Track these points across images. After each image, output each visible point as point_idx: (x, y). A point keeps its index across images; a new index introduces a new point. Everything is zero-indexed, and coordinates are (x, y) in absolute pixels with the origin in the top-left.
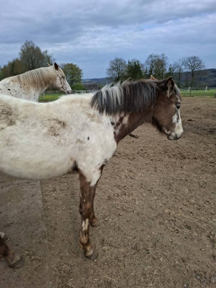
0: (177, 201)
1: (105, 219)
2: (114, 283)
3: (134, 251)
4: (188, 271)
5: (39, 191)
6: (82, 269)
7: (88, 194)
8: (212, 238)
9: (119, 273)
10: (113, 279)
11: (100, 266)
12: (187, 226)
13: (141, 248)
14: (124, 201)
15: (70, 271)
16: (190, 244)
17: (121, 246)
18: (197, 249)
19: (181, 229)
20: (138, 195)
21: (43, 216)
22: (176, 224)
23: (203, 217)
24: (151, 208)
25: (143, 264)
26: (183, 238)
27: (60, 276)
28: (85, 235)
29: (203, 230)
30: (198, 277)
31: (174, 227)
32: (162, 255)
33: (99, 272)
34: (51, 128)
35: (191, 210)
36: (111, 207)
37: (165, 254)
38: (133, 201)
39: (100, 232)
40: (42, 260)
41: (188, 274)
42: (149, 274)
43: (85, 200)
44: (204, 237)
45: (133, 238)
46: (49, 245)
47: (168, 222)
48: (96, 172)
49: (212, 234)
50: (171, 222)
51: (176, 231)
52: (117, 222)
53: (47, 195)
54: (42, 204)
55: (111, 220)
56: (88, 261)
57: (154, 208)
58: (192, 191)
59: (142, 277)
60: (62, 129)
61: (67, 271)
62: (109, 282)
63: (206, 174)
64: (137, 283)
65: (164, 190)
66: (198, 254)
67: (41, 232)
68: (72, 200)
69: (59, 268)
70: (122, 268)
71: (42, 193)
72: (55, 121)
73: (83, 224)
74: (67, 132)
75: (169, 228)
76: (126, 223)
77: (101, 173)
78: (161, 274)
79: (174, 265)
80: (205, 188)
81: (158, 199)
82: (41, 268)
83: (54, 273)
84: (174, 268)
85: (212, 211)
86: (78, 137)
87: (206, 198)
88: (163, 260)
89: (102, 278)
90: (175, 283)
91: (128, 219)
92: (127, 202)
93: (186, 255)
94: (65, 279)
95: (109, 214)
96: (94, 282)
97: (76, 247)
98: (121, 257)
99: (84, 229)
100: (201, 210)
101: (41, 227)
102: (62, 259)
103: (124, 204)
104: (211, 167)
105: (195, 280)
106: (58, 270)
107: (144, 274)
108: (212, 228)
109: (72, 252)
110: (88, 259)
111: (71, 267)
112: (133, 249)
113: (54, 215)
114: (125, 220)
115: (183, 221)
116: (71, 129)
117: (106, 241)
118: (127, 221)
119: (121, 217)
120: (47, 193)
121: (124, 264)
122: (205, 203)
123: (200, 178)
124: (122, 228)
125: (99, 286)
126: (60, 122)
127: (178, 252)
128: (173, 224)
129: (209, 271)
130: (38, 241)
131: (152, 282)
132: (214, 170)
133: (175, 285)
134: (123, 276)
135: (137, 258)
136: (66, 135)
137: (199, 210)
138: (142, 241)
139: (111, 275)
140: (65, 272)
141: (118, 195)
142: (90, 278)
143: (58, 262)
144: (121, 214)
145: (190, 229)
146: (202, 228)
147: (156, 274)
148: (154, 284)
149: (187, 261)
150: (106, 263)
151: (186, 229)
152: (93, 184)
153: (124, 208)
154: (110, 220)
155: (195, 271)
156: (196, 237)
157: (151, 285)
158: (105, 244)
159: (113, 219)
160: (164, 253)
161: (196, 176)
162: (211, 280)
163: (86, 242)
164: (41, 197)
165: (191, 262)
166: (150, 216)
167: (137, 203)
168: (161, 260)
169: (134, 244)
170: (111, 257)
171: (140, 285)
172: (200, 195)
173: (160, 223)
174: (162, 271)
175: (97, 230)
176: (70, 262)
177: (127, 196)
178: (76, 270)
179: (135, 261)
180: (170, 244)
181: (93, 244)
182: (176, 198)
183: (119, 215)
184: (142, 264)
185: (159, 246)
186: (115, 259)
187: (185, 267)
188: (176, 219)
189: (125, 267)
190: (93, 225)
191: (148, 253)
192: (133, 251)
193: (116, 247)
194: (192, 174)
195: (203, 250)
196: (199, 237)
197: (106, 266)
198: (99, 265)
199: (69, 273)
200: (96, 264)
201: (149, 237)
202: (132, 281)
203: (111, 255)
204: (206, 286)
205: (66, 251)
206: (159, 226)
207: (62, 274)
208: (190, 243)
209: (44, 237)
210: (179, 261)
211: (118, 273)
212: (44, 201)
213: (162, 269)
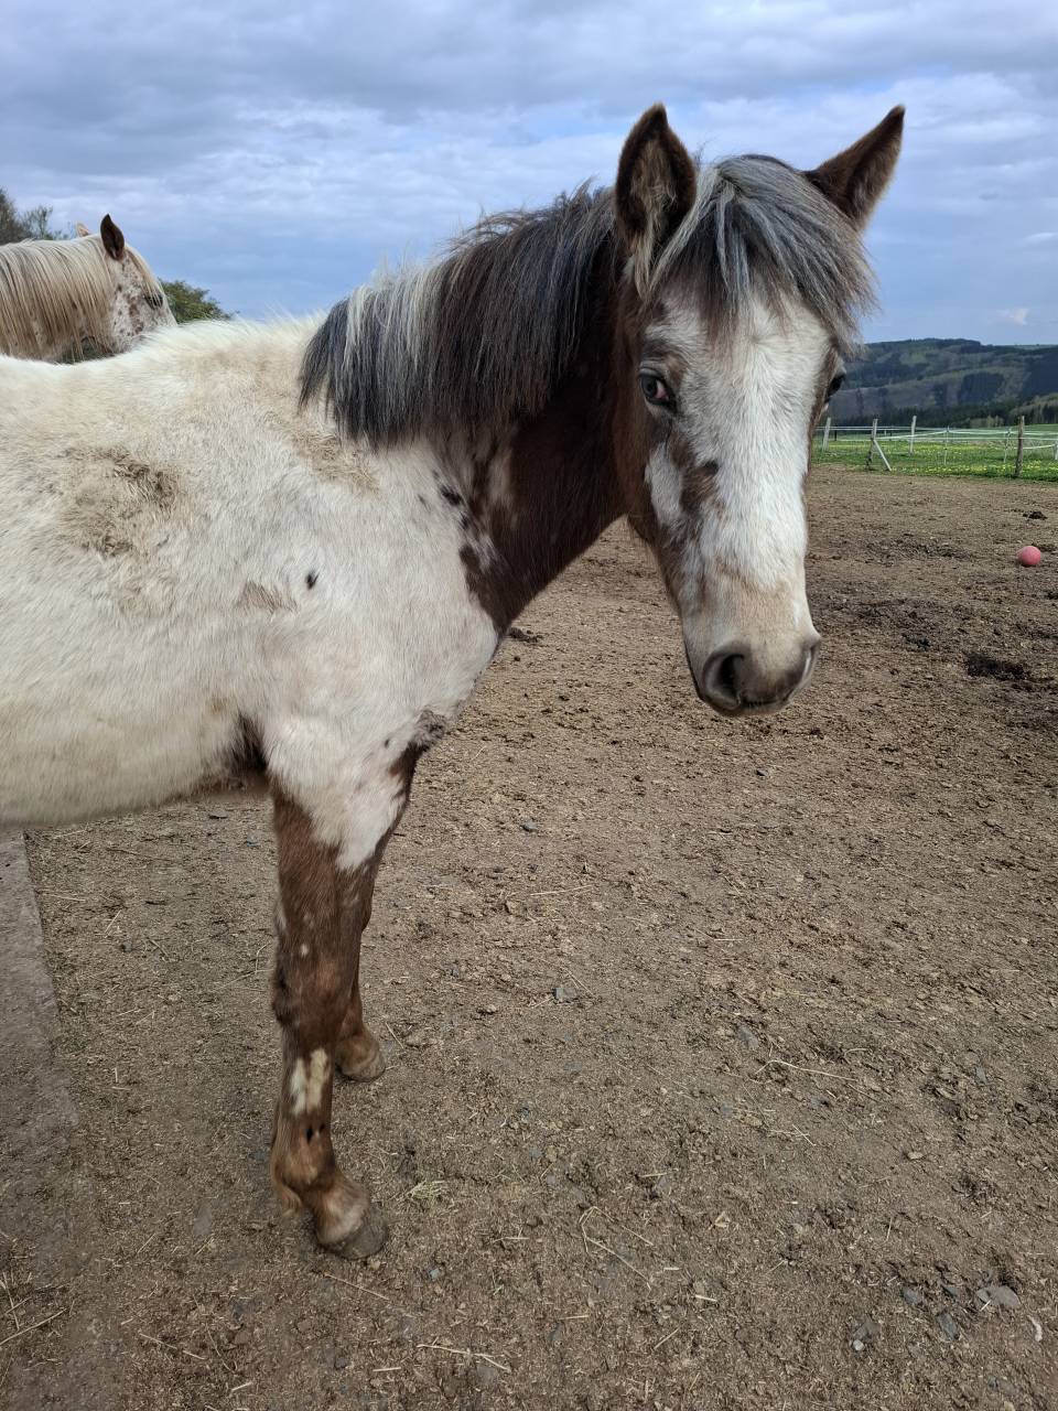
0: (759, 927)
1: (410, 1040)
2: (489, 1376)
3: (577, 1195)
4: (858, 1267)
5: (24, 911)
6: (303, 1318)
7: (325, 912)
8: (948, 1096)
9: (511, 1316)
10: (484, 1355)
11: (406, 1290)
12: (822, 1046)
13: (613, 1172)
14: (500, 943)
15: (232, 1336)
16: (849, 1133)
17: (508, 1173)
18: (886, 1153)
19: (795, 1063)
20: (569, 911)
21: (53, 1045)
22: (770, 1039)
23: (890, 1001)
24: (638, 968)
25: (634, 1253)
26: (814, 1103)
27: (178, 1375)
28: (310, 1135)
29: (898, 1059)
30: (915, 1295)
31: (761, 1056)
32: (725, 1202)
33: (400, 1327)
34: (79, 502)
35: (834, 969)
36: (435, 974)
37: (738, 1191)
38: (549, 938)
39: (388, 1108)
40: (64, 1290)
41: (865, 1283)
42: (668, 1308)
43: (304, 950)
44: (909, 1095)
45: (566, 1128)
46: (100, 1200)
47: (730, 1032)
48: (374, 784)
49: (946, 1076)
50: (745, 1029)
51: (775, 1076)
52: (474, 1050)
53: (72, 931)
54: (46, 978)
55: (442, 1042)
56: (332, 1272)
57: (654, 967)
58: (821, 880)
59: (637, 1326)
60: (149, 512)
61: (219, 1342)
62: (460, 1373)
63: (872, 803)
64: (613, 1363)
65: (689, 879)
66: (894, 1178)
67: (47, 1135)
68: (220, 951)
69: (166, 1329)
70: (525, 1288)
71: (43, 921)
72: (109, 465)
73: (298, 1078)
74: (184, 535)
75: (739, 1063)
76: (522, 1049)
77: (400, 794)
78: (732, 1302)
79: (790, 1248)
80: (877, 864)
81: (668, 926)
82: (56, 1340)
83: (137, 1359)
84: (790, 1260)
85: (926, 968)
86: (252, 571)
87: (891, 910)
88: (731, 1226)
89: (422, 1356)
90: (806, 1337)
91: (532, 1030)
92: (514, 947)
93: (840, 1188)
94: (204, 1388)
95: (425, 1010)
96: (377, 1383)
97: (263, 1200)
98: (515, 1233)
99: (300, 1105)
100: (875, 966)
101: (46, 1103)
102: (180, 1274)
103: (502, 958)
104: (888, 770)
105: (900, 1310)
106: (164, 1338)
107: (643, 1312)
108: (939, 1049)
109: (235, 1229)
110: (332, 1261)
111: (237, 1315)
112: (571, 1180)
113: (122, 1037)
114: (513, 1038)
115: (802, 1021)
116: (206, 517)
117: (428, 1152)
118: (528, 1041)
119: (490, 1021)
120: (71, 920)
121: (534, 1265)
122: (888, 934)
123: (847, 820)
124: (504, 1082)
125: (404, 1401)
126: (137, 473)
127: (798, 1176)
128: (755, 1042)
129: (958, 1257)
130: (29, 1183)
131: (689, 1347)
132: (907, 781)
133: (807, 1349)
134: (533, 1332)
135: (600, 1230)
136: (175, 554)
137: (866, 965)
138: (615, 1136)
139: (470, 1333)
140: (204, 1347)
141: (467, 916)
142: (352, 1366)
143: (158, 1292)
144: (494, 1008)
145: (841, 1059)
146: (895, 1053)
147: (707, 1304)
148: (703, 1357)
149: (849, 1221)
150: (435, 1273)
151: (823, 1061)
152: (353, 857)
153: (507, 977)
154: (438, 1042)
155: (895, 1268)
156: (872, 1095)
157: (686, 1362)
158: (421, 1172)
159: (453, 1034)
160: (732, 1189)
161: (829, 809)
162: (978, 1305)
163: (313, 1172)
164: (38, 942)
165: (866, 1223)
166: (639, 1011)
167: (566, 946)
168: (723, 1225)
169: (574, 1155)
170: (462, 1235)
171: (630, 1373)
172: (859, 897)
173: (693, 1041)
174: (734, 1284)
175: (369, 1102)
176: (233, 1288)
177: (512, 918)
178: (267, 1325)
179: (590, 1244)
180: (753, 1141)
181: (353, 1175)
182: (751, 917)
183: (482, 1013)
184: (630, 1259)
185: (704, 1155)
186: (485, 1247)
187: (845, 1250)
188: (767, 1017)
189: (539, 1283)
190: (349, 1073)
191: (654, 1197)
192: (574, 1191)
193: (479, 1182)
194: (811, 805)
195: (913, 1156)
196: (888, 1097)
197: (439, 1290)
198: (397, 1284)
199: (231, 1348)
200: (383, 1280)
201: (645, 1112)
202: (587, 1353)
203: (462, 1223)
204: (956, 1337)
205: (203, 1225)
206: (686, 1056)
207: (189, 1360)
208: (851, 1127)
209: (71, 1159)
210: (810, 1223)
211: (505, 1320)
212: (60, 965)
213: (733, 1272)
